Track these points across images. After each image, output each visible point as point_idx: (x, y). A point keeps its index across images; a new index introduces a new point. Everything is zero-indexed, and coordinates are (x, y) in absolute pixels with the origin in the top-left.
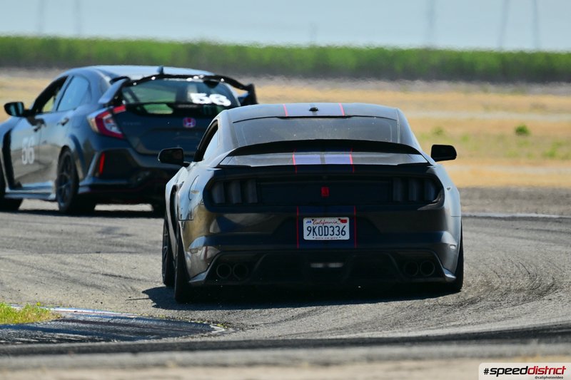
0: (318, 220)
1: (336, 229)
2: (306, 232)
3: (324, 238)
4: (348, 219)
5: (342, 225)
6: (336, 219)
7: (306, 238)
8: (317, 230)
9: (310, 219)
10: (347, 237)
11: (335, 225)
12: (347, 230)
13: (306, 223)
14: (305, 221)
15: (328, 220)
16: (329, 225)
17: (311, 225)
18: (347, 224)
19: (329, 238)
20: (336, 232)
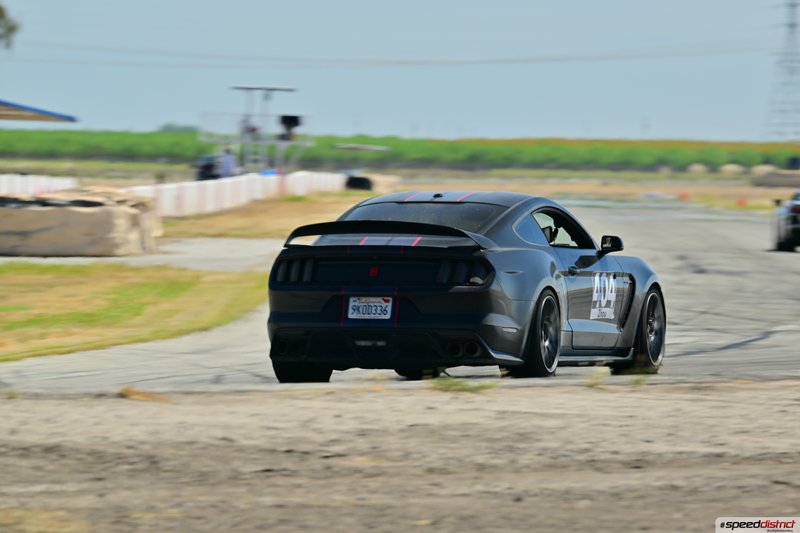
0: (363, 299)
1: (379, 308)
2: (350, 311)
3: (367, 317)
4: (390, 299)
5: (384, 305)
6: (380, 299)
7: (350, 316)
8: (361, 309)
9: (355, 299)
10: (388, 316)
11: (377, 304)
12: (389, 309)
13: (353, 302)
14: (352, 300)
15: (372, 299)
16: (372, 304)
17: (356, 304)
18: (390, 305)
19: (372, 316)
20: (379, 311)
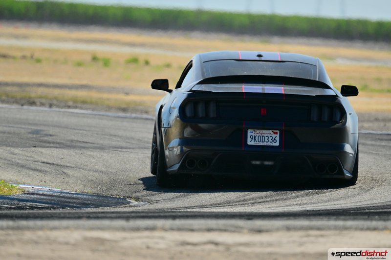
0: (258, 131)
1: (270, 138)
2: (249, 139)
3: (261, 144)
4: (278, 132)
5: (274, 136)
6: (270, 131)
7: (249, 143)
8: (257, 138)
9: (252, 131)
10: (277, 144)
11: (269, 136)
12: (278, 139)
13: (250, 133)
14: (249, 131)
15: (264, 131)
16: (265, 135)
17: (253, 134)
18: (278, 136)
19: (265, 144)
20: (270, 140)
